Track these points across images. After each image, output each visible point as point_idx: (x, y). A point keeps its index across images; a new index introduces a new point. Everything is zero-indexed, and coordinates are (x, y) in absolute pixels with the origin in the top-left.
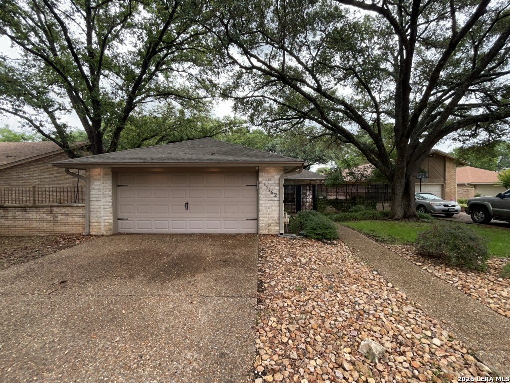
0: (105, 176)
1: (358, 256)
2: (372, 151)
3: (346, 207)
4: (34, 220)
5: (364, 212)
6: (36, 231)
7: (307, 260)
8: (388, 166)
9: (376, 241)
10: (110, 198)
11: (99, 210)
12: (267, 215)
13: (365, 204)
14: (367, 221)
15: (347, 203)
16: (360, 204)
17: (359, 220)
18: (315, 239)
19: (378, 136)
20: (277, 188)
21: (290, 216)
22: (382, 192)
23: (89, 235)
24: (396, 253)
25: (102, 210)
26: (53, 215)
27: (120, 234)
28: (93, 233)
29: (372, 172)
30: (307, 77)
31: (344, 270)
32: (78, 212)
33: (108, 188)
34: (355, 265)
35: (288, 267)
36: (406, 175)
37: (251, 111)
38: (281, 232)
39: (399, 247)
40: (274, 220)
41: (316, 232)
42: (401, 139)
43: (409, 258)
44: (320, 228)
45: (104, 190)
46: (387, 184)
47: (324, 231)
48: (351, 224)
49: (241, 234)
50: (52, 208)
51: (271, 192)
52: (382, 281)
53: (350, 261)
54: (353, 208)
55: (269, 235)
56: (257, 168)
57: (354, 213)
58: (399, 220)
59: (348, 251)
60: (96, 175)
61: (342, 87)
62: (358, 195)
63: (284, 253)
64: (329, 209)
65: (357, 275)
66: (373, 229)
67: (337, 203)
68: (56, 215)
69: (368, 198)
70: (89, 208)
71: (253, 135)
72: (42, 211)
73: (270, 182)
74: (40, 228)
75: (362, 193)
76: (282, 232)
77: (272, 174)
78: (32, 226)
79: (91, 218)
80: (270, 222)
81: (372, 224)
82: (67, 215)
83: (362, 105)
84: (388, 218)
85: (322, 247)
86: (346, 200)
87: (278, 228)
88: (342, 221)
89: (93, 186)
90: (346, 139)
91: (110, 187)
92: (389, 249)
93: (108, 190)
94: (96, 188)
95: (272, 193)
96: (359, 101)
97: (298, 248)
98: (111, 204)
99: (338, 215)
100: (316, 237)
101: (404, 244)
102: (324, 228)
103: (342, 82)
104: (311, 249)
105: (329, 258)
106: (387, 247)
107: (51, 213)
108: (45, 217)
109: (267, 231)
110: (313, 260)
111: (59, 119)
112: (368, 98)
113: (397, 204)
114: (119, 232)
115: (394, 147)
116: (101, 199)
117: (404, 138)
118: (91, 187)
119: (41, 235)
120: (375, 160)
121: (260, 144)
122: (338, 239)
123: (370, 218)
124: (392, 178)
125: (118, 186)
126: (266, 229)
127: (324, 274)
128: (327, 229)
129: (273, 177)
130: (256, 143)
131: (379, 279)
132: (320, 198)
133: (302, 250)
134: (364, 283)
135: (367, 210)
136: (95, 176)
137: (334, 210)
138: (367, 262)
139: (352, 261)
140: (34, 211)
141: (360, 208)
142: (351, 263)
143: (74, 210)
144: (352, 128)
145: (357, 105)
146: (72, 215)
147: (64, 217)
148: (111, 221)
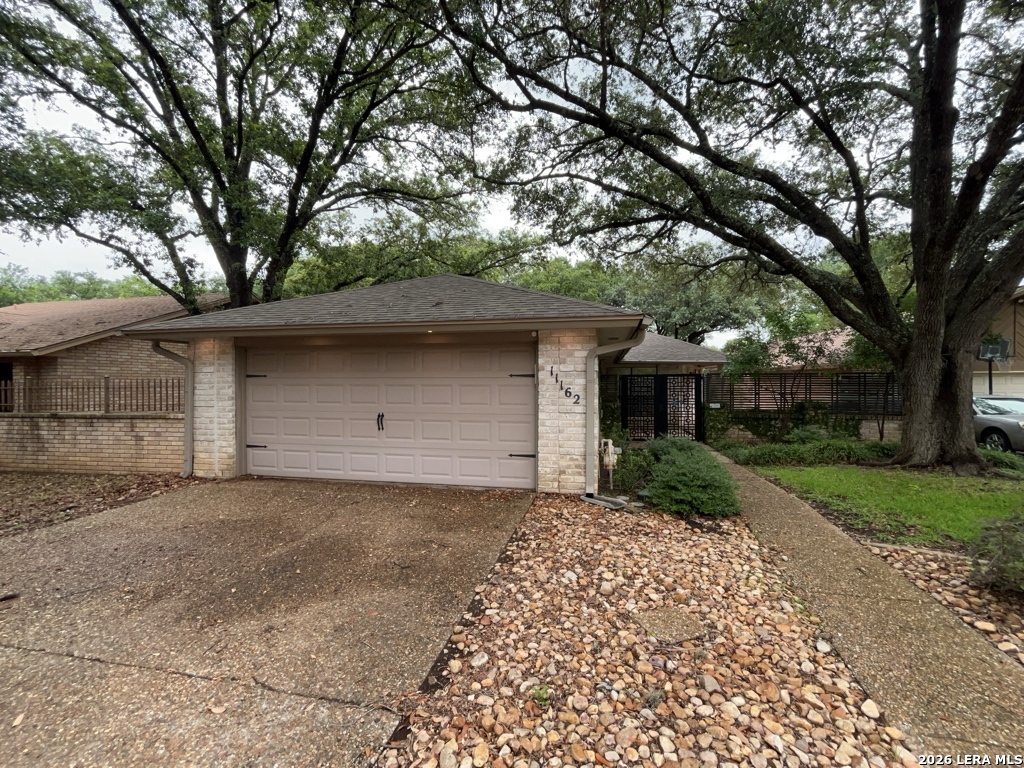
0: (221, 356)
1: (781, 577)
2: (846, 290)
3: (780, 429)
4: (104, 442)
5: (824, 443)
6: (107, 464)
7: (621, 579)
8: (890, 328)
9: (848, 528)
10: (231, 402)
11: (211, 426)
12: (555, 446)
13: (831, 422)
14: (832, 468)
15: (782, 421)
16: (817, 422)
17: (811, 464)
18: (671, 513)
19: (860, 251)
20: (581, 381)
21: (619, 450)
22: (877, 394)
23: (192, 477)
24: (906, 575)
25: (215, 425)
26: (134, 434)
27: (248, 477)
28: (199, 473)
29: (849, 343)
30: (679, 128)
31: (720, 627)
32: (177, 430)
33: (227, 382)
34: (764, 609)
35: (557, 601)
36: (945, 350)
37: (553, 216)
38: (589, 490)
39: (920, 554)
40: (572, 459)
41: (673, 494)
42: (926, 252)
43: (951, 598)
44: (685, 485)
45: (221, 385)
46: (892, 373)
47: (695, 494)
48: (786, 473)
49: (493, 489)
50: (134, 421)
51: (566, 392)
52: (843, 684)
53: (749, 594)
54: (796, 431)
55: (558, 495)
56: (534, 334)
57: (796, 446)
58: (924, 467)
59: (753, 556)
60: (205, 354)
61: (770, 144)
62: (811, 401)
63: (570, 550)
64: (736, 432)
65: (758, 651)
66: (842, 490)
67: (757, 419)
68: (141, 434)
69: (836, 408)
70: (193, 423)
71: (577, 273)
72: (118, 425)
73: (562, 368)
74: (115, 460)
75: (823, 397)
76: (593, 489)
77: (569, 347)
78: (102, 455)
79: (195, 443)
80: (564, 463)
81: (842, 477)
82: (158, 434)
83: (822, 186)
84: (890, 461)
85: (684, 539)
86: (779, 411)
87: (582, 479)
88: (762, 465)
89: (200, 377)
90: (778, 266)
91: (231, 379)
92: (885, 558)
93: (226, 385)
94: (206, 380)
95: (568, 393)
96: (817, 177)
97: (614, 538)
98: (231, 415)
99: (753, 450)
100: (674, 508)
101: (935, 546)
102: (699, 486)
103: (768, 133)
104: (649, 544)
105: (690, 577)
106: (876, 551)
107: (132, 431)
108: (122, 438)
109: (556, 484)
110: (638, 583)
111: (181, 250)
112: (841, 166)
113: (916, 426)
114: (249, 472)
115: (912, 282)
116: (215, 403)
117: (937, 250)
118: (197, 380)
119: (115, 473)
120: (854, 313)
121: (590, 291)
122: (737, 514)
123: (841, 458)
124: (901, 356)
125: (248, 376)
126: (554, 480)
127: (653, 639)
128: (705, 487)
129: (571, 354)
130: (584, 289)
131: (835, 674)
132: (713, 406)
133: (621, 546)
134: (772, 693)
135: (833, 437)
136: (204, 357)
137: (749, 435)
138: (804, 600)
139: (757, 592)
140: (105, 424)
141: (814, 433)
142: (753, 600)
143: (170, 425)
144: (798, 240)
145: (808, 186)
146: (167, 434)
147: (153, 438)
148: (231, 450)
